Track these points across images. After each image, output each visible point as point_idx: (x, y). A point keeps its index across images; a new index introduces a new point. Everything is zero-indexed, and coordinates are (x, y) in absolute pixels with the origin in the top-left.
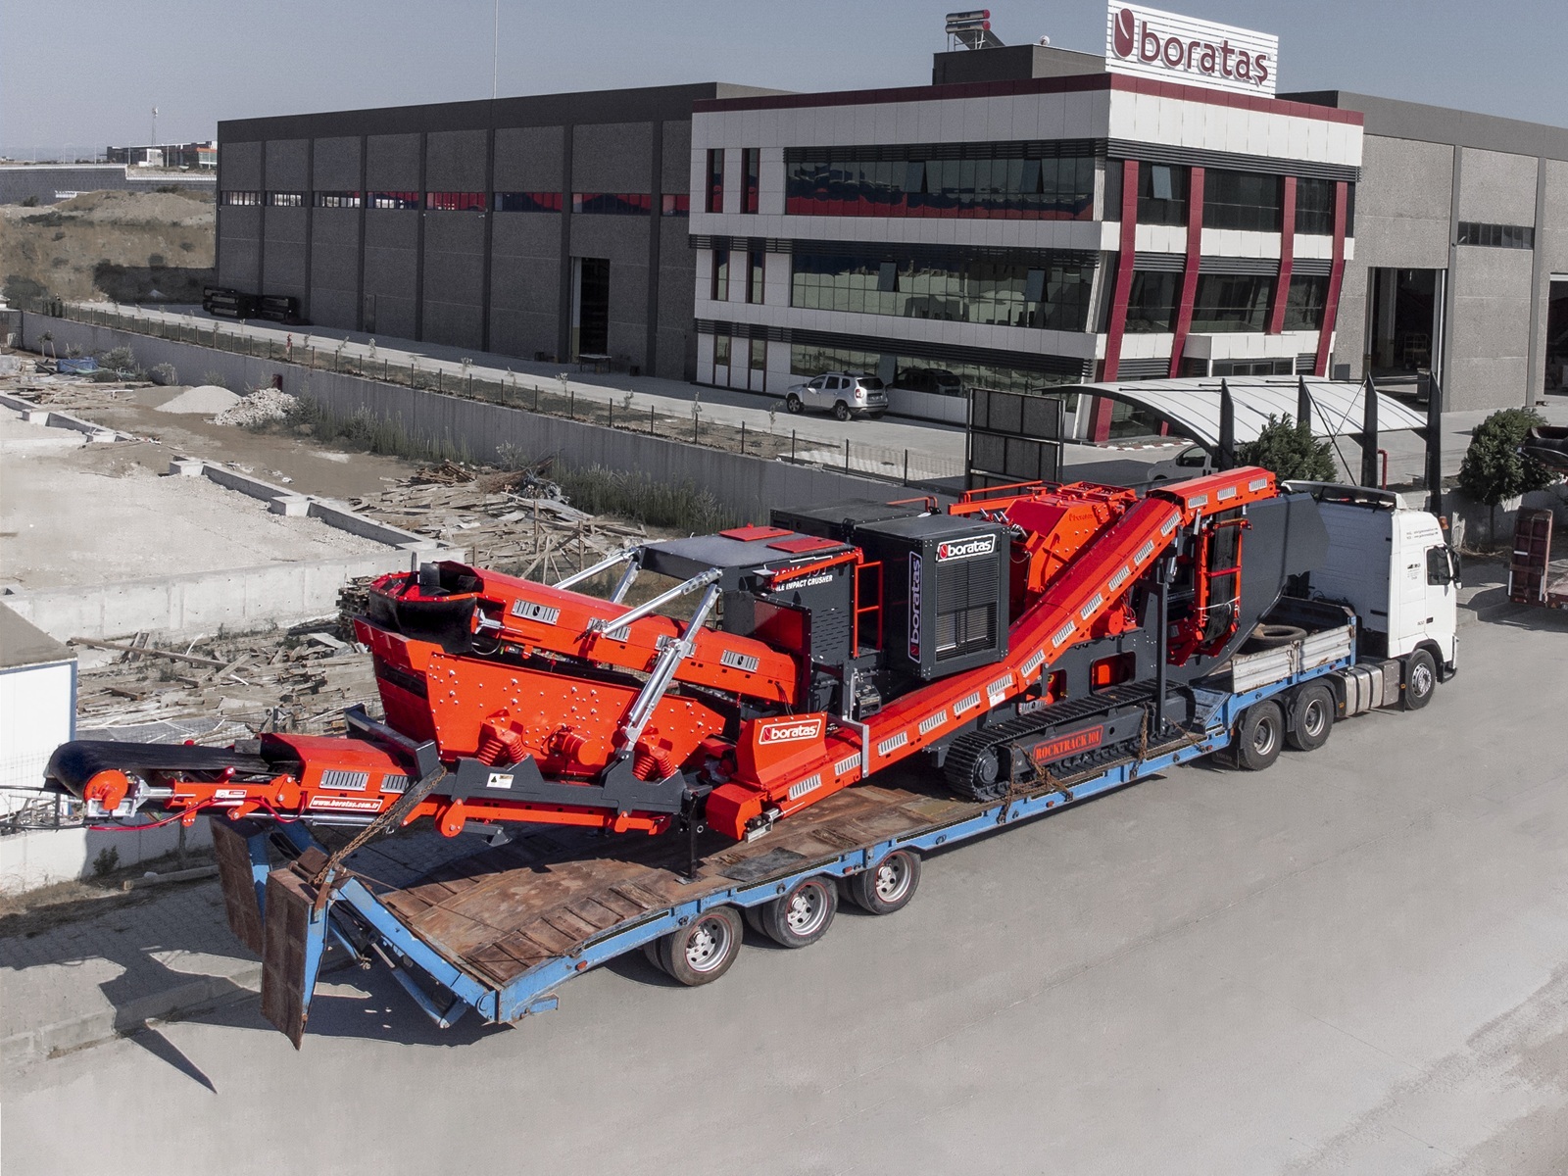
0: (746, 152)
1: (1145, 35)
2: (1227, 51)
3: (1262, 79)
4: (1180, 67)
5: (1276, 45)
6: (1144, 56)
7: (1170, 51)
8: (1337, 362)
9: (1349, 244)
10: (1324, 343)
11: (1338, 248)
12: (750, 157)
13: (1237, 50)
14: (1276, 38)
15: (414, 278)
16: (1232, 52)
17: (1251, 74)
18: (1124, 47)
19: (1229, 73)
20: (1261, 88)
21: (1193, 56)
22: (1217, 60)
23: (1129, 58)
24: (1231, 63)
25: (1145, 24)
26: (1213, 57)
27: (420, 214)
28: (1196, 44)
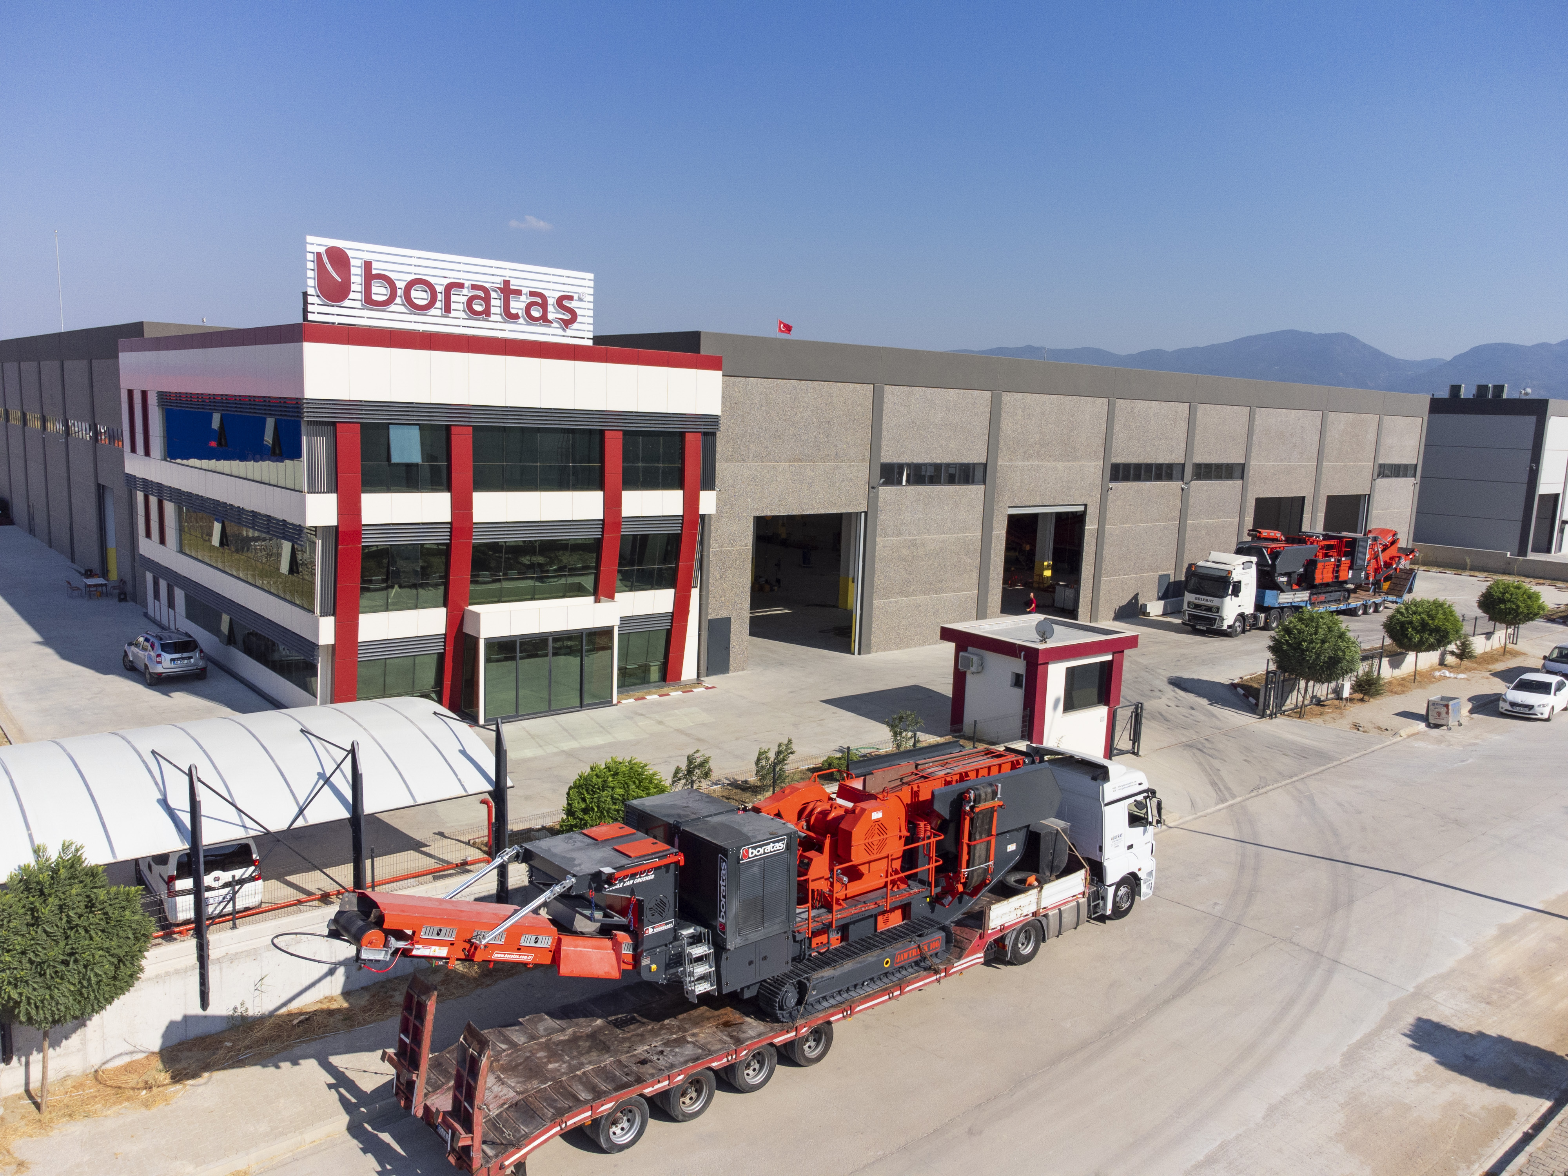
0: (144, 394)
1: (369, 276)
2: (507, 291)
3: (567, 323)
4: (433, 312)
5: (592, 284)
7: (414, 294)
8: (711, 617)
9: (708, 497)
10: (681, 602)
11: (691, 503)
13: (525, 291)
14: (591, 276)
15: (45, 491)
16: (519, 293)
17: (550, 316)
18: (335, 291)
19: (516, 317)
20: (569, 332)
21: (454, 298)
22: (494, 303)
24: (517, 306)
25: (367, 263)
26: (487, 299)
28: (461, 286)
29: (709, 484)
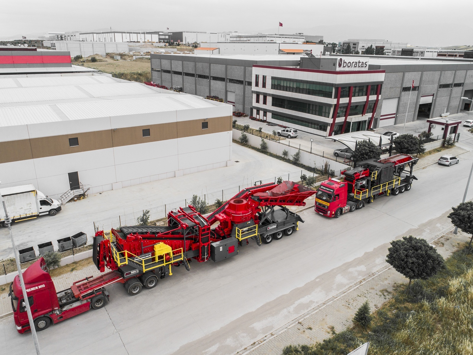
0: (263, 76)
1: (344, 62)
2: (359, 62)
3: (366, 67)
4: (350, 67)
6: (344, 66)
7: (349, 64)
8: (375, 118)
9: (380, 96)
10: (373, 115)
11: (378, 97)
12: (264, 78)
15: (194, 90)
16: (360, 62)
17: (364, 66)
18: (340, 65)
19: (360, 66)
21: (353, 64)
22: (357, 64)
23: (341, 67)
24: (360, 64)
25: (344, 60)
26: (356, 64)
27: (195, 78)
28: (354, 62)
29: (380, 94)
